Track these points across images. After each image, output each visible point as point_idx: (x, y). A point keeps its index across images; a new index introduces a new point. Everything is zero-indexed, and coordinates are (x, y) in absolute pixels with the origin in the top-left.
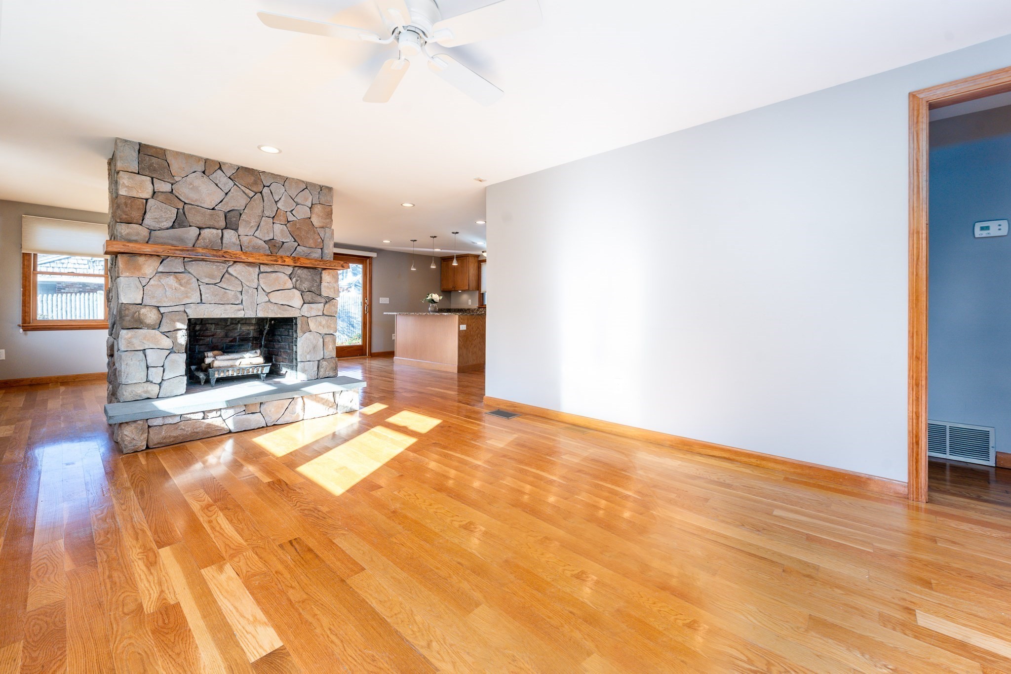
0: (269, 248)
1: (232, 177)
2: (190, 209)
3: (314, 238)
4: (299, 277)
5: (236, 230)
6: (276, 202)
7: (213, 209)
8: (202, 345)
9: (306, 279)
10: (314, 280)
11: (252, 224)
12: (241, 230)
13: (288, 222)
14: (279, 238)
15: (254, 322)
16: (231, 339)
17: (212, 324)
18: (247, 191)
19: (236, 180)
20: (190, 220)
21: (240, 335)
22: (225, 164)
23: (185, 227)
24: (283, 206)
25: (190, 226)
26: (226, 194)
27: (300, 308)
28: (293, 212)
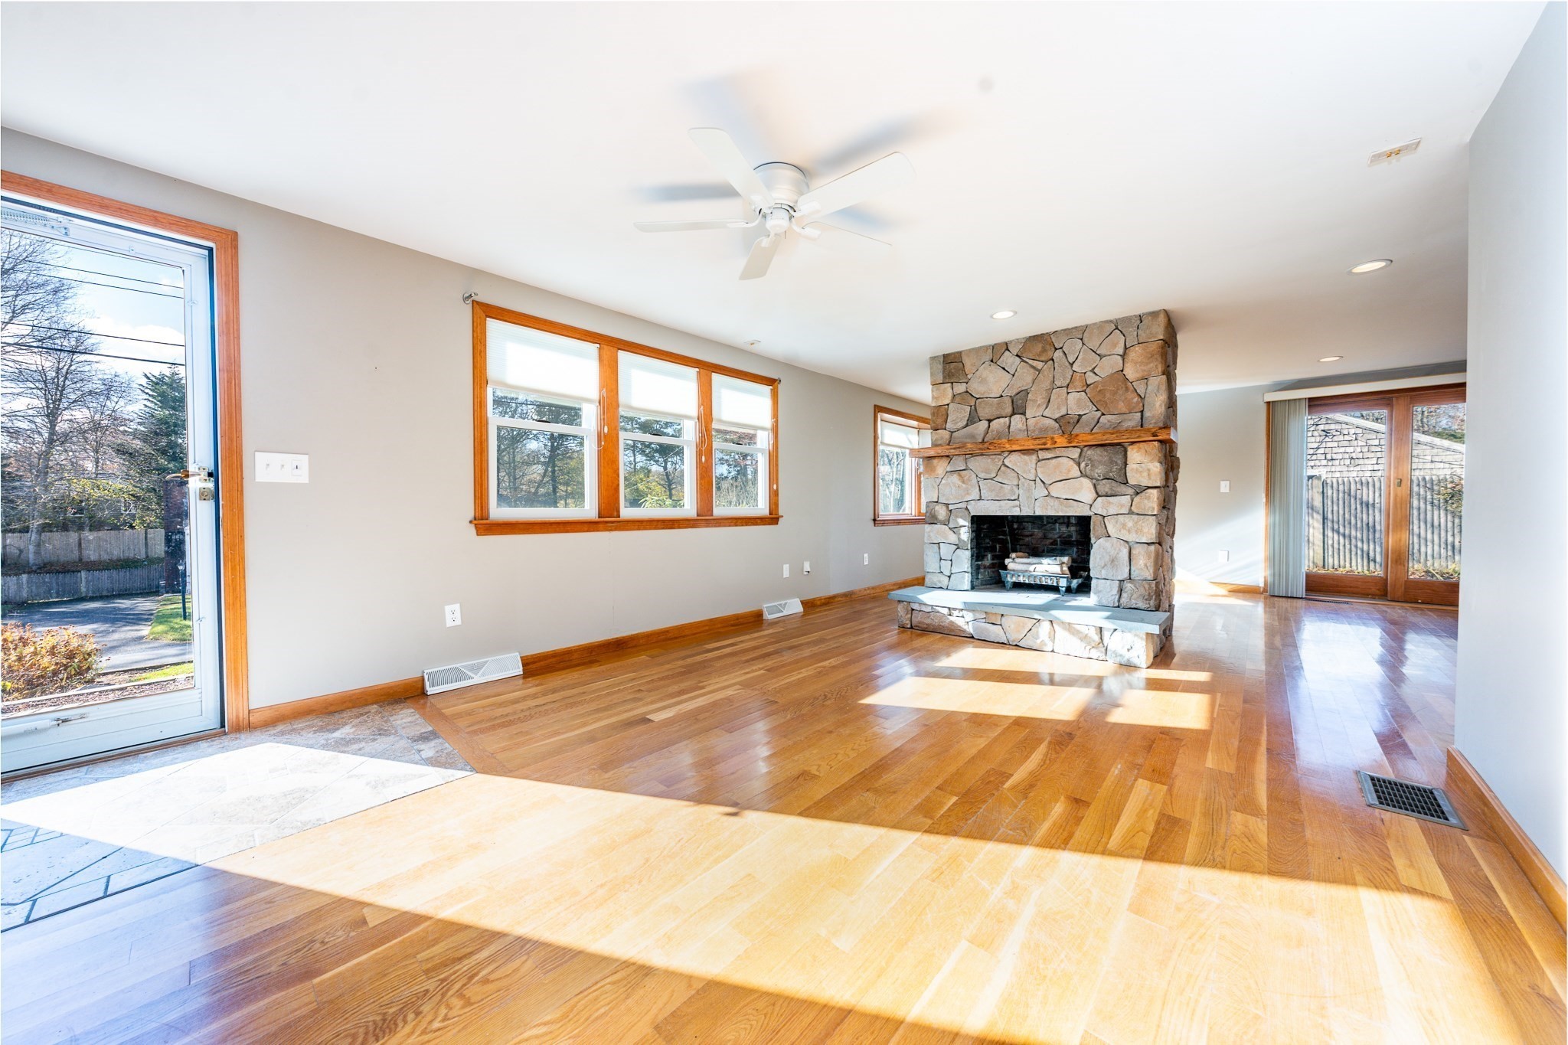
0: (1060, 427)
1: (1019, 354)
2: (980, 403)
3: (1126, 398)
4: (1090, 459)
5: (1024, 414)
6: (1072, 365)
7: (1002, 396)
8: (1022, 545)
9: (1100, 462)
10: (1112, 462)
11: (1039, 402)
12: (1029, 414)
13: (1088, 386)
14: (1074, 411)
15: (1073, 521)
16: (1051, 541)
17: (1028, 522)
18: (1035, 363)
19: (1024, 355)
20: (980, 415)
21: (1060, 537)
22: (1011, 342)
23: (975, 423)
24: (1079, 366)
25: (980, 420)
26: (1013, 375)
27: (1091, 503)
28: (1096, 370)
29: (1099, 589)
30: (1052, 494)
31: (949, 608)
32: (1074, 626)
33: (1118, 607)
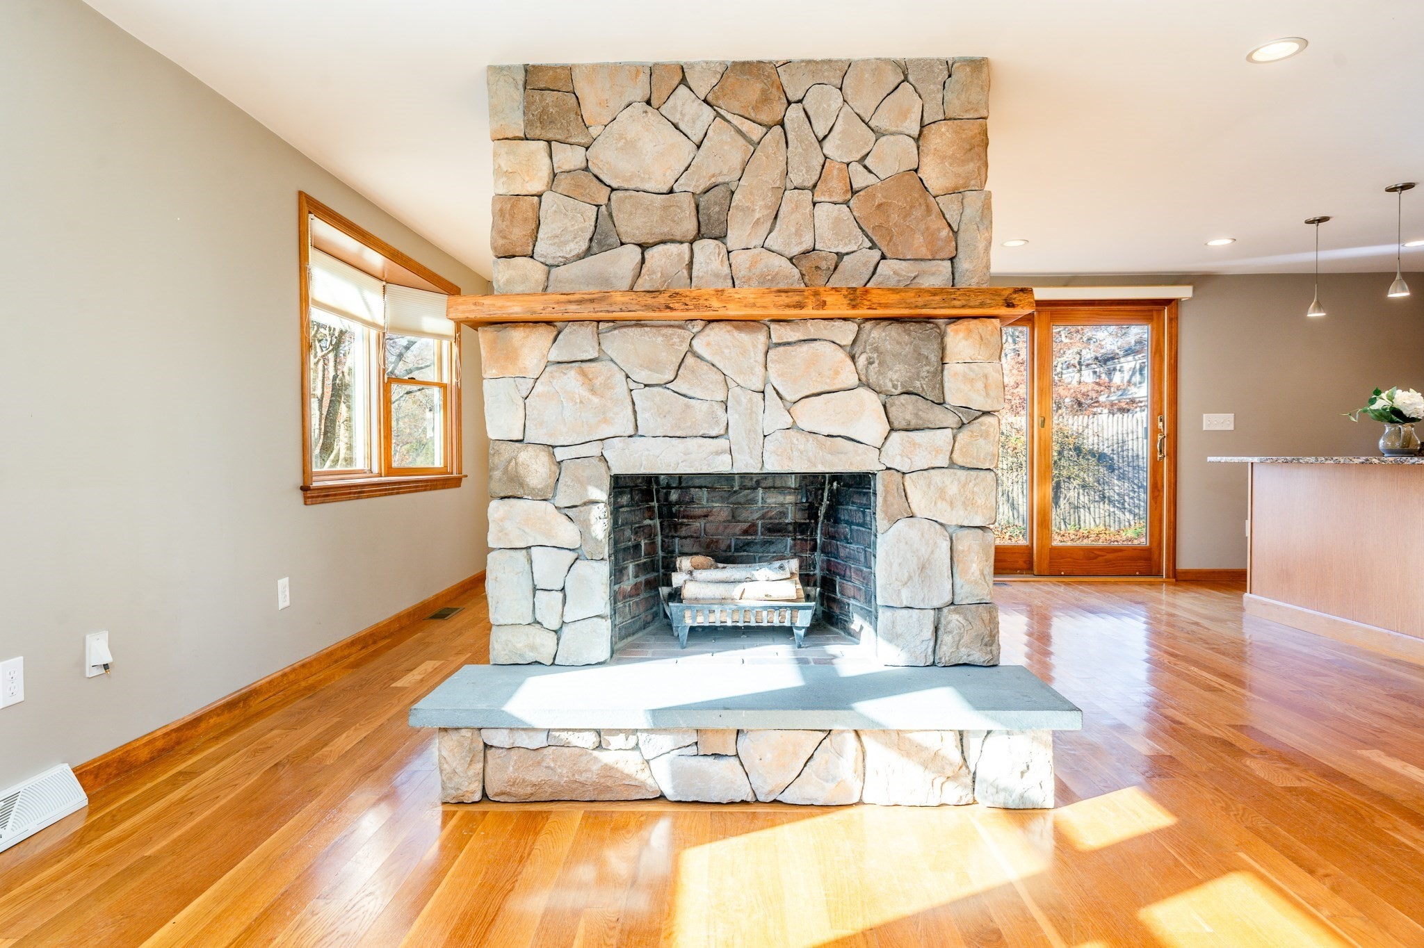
0: (802, 275)
1: (710, 98)
2: (622, 201)
3: (927, 229)
4: (876, 349)
5: (722, 238)
6: (821, 141)
7: (671, 191)
8: (685, 538)
9: (896, 356)
10: (920, 357)
11: (757, 215)
12: (733, 239)
13: (854, 192)
14: (829, 244)
15: (792, 483)
16: (745, 526)
17: (700, 487)
18: (746, 126)
19: (720, 102)
20: (622, 228)
21: (763, 517)
22: (692, 66)
23: (611, 248)
24: (838, 147)
25: (622, 244)
26: (699, 147)
27: (879, 445)
28: (867, 162)
29: (899, 629)
30: (800, 424)
31: (598, 732)
32: (909, 735)
33: (933, 664)
